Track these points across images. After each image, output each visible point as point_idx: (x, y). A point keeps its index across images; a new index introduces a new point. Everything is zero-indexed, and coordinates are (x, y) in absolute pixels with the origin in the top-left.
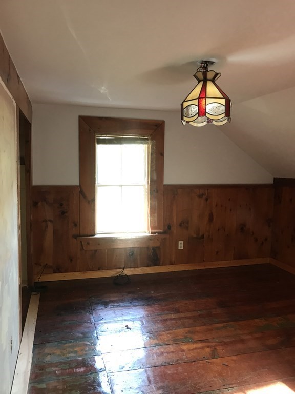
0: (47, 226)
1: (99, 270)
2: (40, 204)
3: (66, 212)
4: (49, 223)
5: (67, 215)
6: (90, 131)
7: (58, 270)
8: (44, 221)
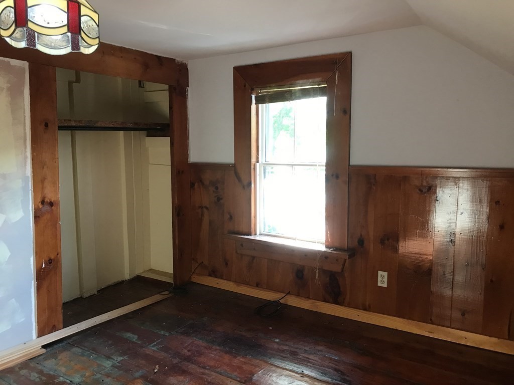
0: (202, 215)
1: (257, 285)
2: (196, 185)
3: (222, 199)
4: (205, 210)
5: (222, 201)
6: (245, 86)
7: (214, 273)
8: (200, 207)
